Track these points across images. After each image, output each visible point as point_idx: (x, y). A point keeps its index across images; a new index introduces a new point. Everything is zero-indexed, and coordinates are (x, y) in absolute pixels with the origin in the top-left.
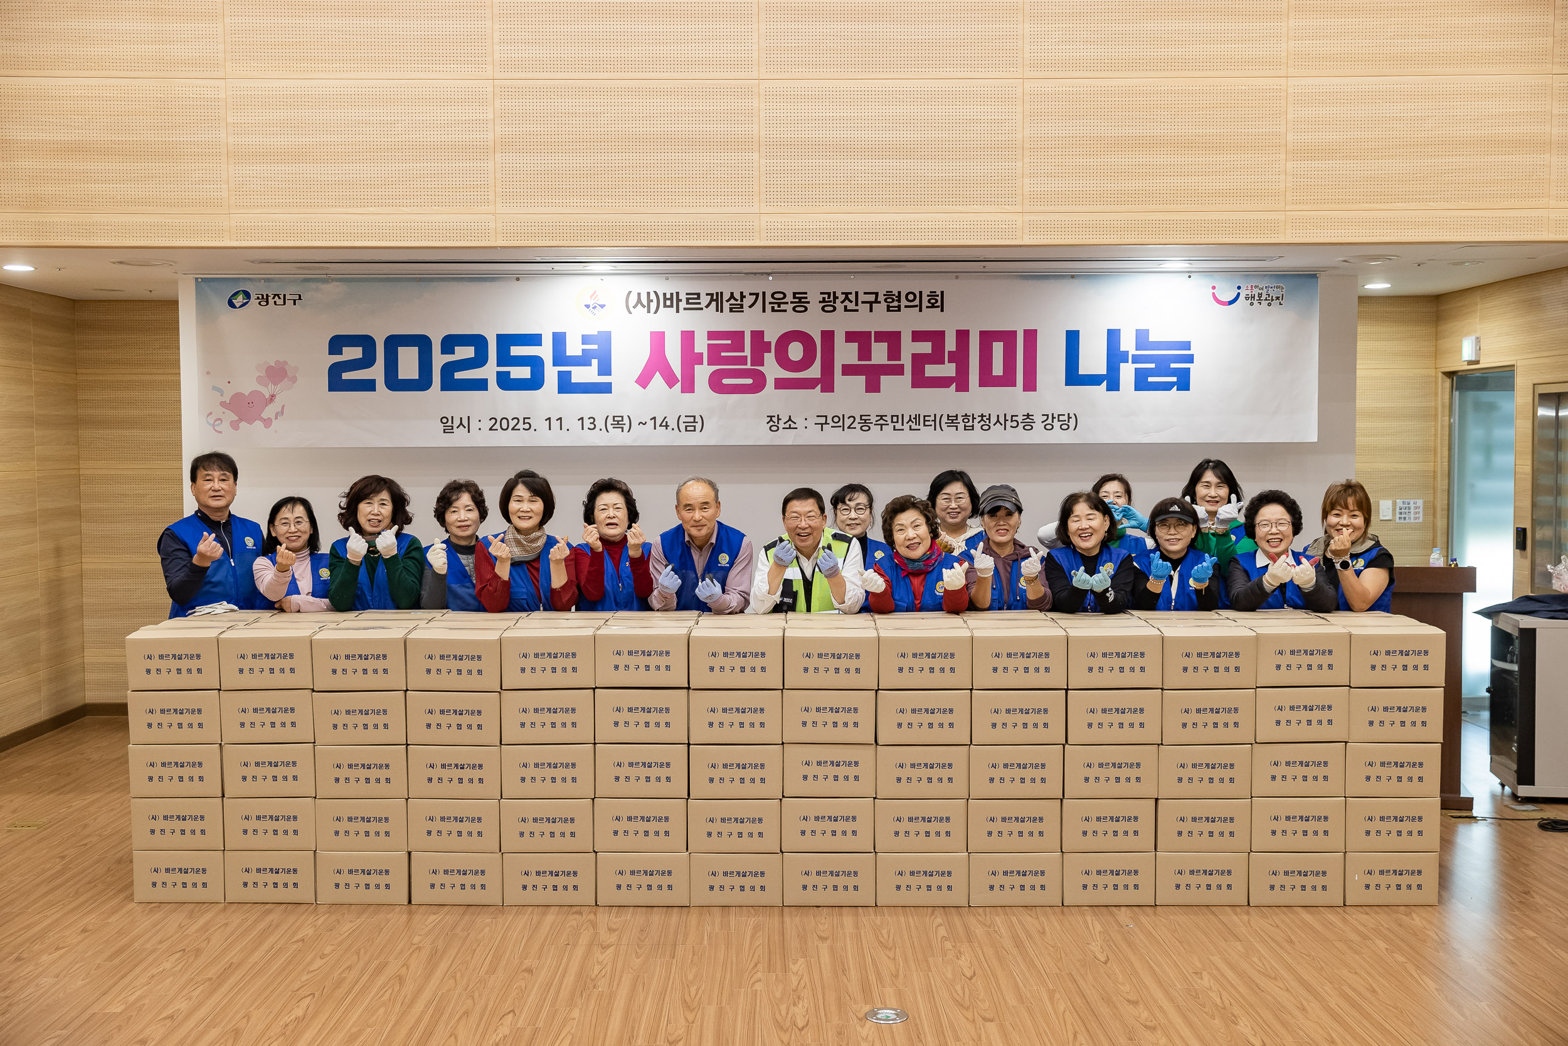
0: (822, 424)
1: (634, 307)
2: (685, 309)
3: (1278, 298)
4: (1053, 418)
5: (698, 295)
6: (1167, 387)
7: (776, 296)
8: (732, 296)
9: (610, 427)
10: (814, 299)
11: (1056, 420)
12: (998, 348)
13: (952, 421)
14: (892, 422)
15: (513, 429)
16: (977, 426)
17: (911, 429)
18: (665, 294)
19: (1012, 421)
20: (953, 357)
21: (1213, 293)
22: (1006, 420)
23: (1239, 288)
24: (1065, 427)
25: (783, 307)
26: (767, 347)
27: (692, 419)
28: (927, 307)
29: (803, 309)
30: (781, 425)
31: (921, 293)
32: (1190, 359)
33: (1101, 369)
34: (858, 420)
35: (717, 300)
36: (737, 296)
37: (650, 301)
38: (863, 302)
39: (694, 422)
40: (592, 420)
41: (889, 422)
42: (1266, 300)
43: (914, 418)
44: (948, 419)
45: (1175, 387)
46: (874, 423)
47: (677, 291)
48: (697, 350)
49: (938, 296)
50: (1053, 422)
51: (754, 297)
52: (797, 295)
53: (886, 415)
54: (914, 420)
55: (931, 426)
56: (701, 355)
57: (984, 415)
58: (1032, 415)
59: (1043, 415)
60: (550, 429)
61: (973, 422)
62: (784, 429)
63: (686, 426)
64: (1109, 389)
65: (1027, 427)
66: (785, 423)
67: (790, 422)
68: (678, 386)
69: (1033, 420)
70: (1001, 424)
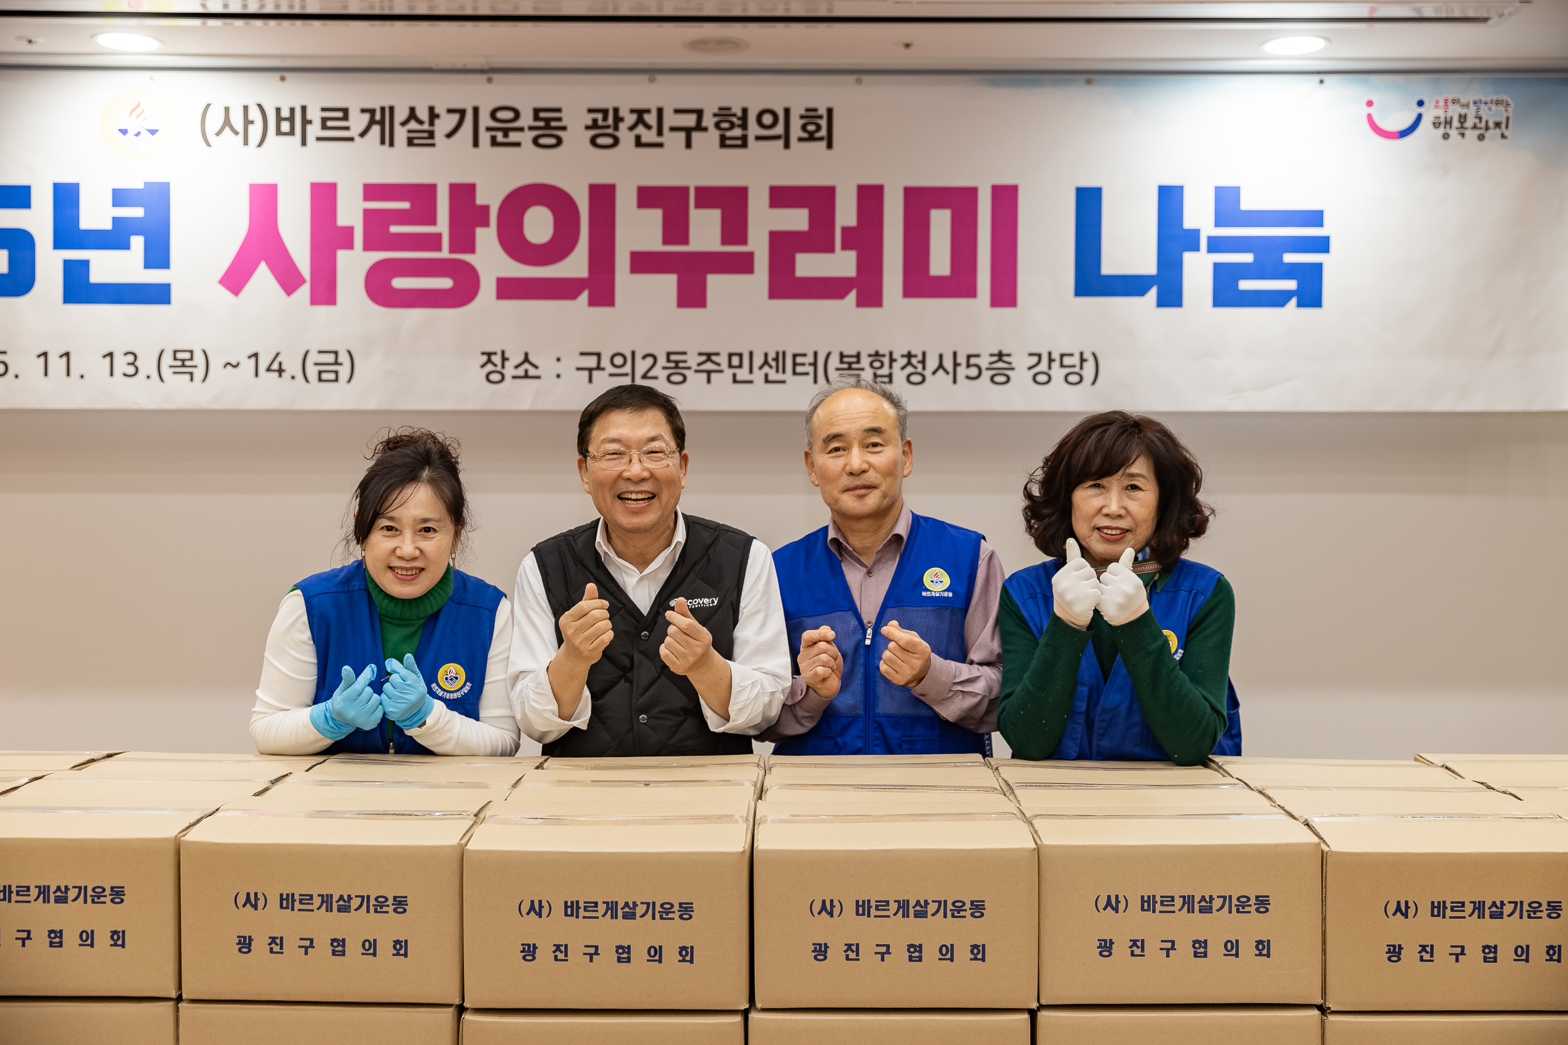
0: (590, 370)
1: (218, 134)
2: (319, 139)
3: (1498, 125)
4: (1051, 360)
5: (345, 111)
6: (1277, 299)
7: (501, 115)
8: (412, 115)
9: (166, 372)
10: (576, 122)
11: (1056, 365)
12: (941, 221)
13: (850, 365)
14: (730, 366)
16: (900, 376)
17: (767, 381)
18: (278, 110)
19: (968, 366)
20: (851, 239)
21: (1369, 117)
22: (956, 365)
23: (1421, 103)
24: (1074, 378)
25: (514, 137)
26: (481, 216)
27: (330, 358)
28: (801, 139)
29: (553, 141)
30: (509, 371)
31: (787, 111)
32: (1322, 245)
33: (1148, 266)
34: (662, 361)
35: (381, 123)
36: (423, 114)
37: (248, 122)
38: (673, 129)
39: (336, 363)
40: (131, 358)
41: (724, 365)
42: (1475, 127)
43: (773, 360)
44: (842, 362)
45: (1294, 301)
46: (695, 367)
47: (304, 103)
48: (342, 221)
49: (821, 117)
50: (1050, 368)
51: (456, 117)
52: (542, 115)
53: (717, 354)
54: (773, 364)
55: (807, 374)
56: (350, 230)
57: (913, 353)
58: (1009, 355)
59: (1031, 355)
60: (46, 374)
61: (891, 367)
62: (514, 377)
63: (320, 372)
64: (1161, 303)
65: (998, 379)
66: (516, 367)
67: (526, 366)
68: (305, 291)
69: (1010, 363)
70: (947, 373)
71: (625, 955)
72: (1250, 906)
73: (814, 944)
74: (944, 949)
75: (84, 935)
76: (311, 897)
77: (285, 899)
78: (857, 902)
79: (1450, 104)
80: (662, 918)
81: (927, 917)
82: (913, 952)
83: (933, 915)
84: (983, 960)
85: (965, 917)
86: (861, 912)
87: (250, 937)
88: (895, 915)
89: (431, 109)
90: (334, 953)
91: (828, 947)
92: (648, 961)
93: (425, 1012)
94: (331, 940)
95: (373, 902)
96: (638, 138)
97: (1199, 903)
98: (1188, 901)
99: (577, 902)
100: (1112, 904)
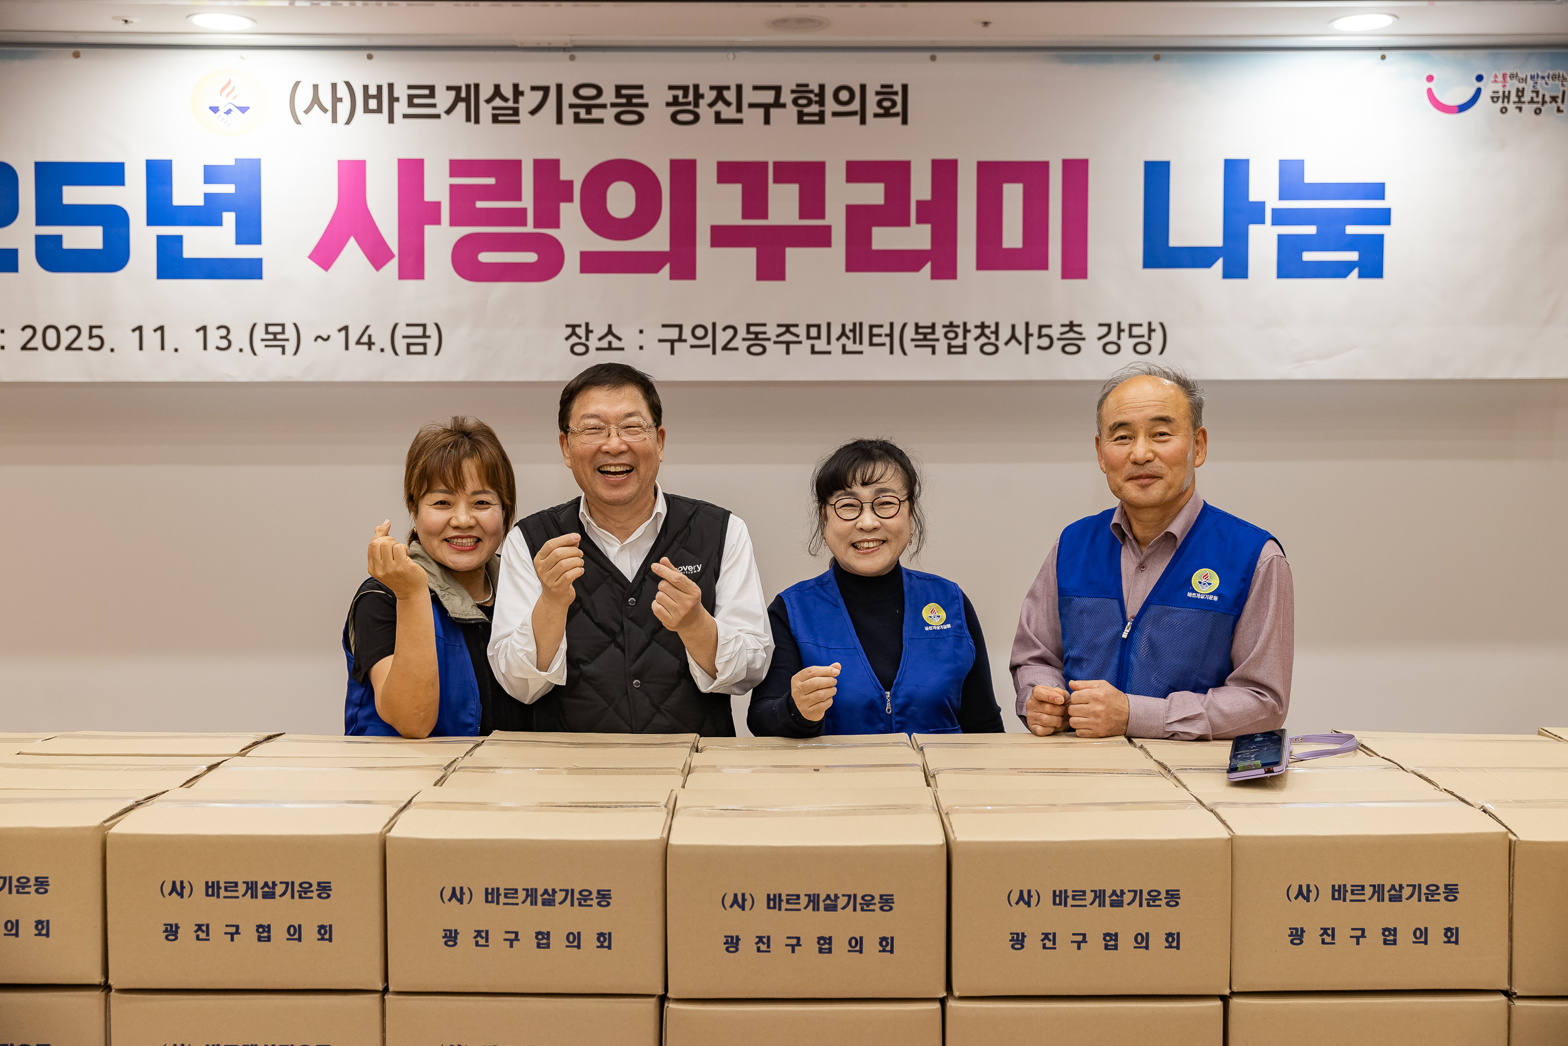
0: (672, 342)
1: (307, 111)
2: (405, 116)
3: (1554, 99)
4: (1120, 331)
5: (432, 88)
6: (1339, 270)
7: (584, 92)
8: (497, 92)
9: (259, 345)
10: (657, 98)
11: (1125, 335)
12: (1013, 195)
13: (925, 335)
14: (809, 337)
15: (69, 348)
16: (973, 346)
17: (844, 352)
18: (366, 88)
19: (1040, 336)
20: (926, 212)
21: (1430, 91)
22: (1028, 335)
23: (1480, 78)
24: (1142, 348)
25: (596, 113)
26: (565, 191)
27: (419, 331)
28: (876, 115)
29: (634, 117)
30: (593, 343)
31: (863, 88)
32: (1383, 217)
33: (1214, 238)
34: (742, 332)
35: (467, 100)
36: (508, 92)
37: (336, 100)
38: (751, 106)
39: (424, 336)
40: (223, 332)
41: (803, 337)
42: (1532, 101)
43: (850, 331)
44: (917, 333)
45: (1355, 272)
46: (774, 338)
47: (391, 81)
48: (429, 197)
49: (896, 93)
50: (1119, 338)
51: (539, 95)
52: (624, 92)
53: (796, 326)
54: (851, 335)
55: (884, 344)
56: (437, 205)
57: (986, 324)
58: (1080, 326)
59: (1100, 325)
60: (141, 348)
61: (965, 338)
62: (598, 349)
63: (409, 345)
64: (1226, 275)
65: (1069, 349)
66: (600, 339)
67: (610, 338)
68: (393, 266)
69: (1081, 334)
70: (1020, 343)
71: (827, 946)
72: (1439, 894)
73: (1011, 934)
74: (1139, 938)
75: (292, 929)
76: (516, 891)
77: (490, 894)
78: (1054, 892)
79: (1508, 79)
80: (862, 909)
81: (1122, 906)
82: (1109, 941)
83: (1129, 904)
84: (1178, 948)
85: (1160, 906)
86: (1058, 902)
87: (456, 931)
88: (1091, 904)
89: (516, 86)
90: (539, 946)
91: (1025, 936)
92: (849, 951)
93: (627, 1002)
94: (536, 933)
95: (577, 895)
96: (718, 114)
97: (1389, 891)
98: (1378, 890)
99: (780, 895)
100: (1304, 893)
